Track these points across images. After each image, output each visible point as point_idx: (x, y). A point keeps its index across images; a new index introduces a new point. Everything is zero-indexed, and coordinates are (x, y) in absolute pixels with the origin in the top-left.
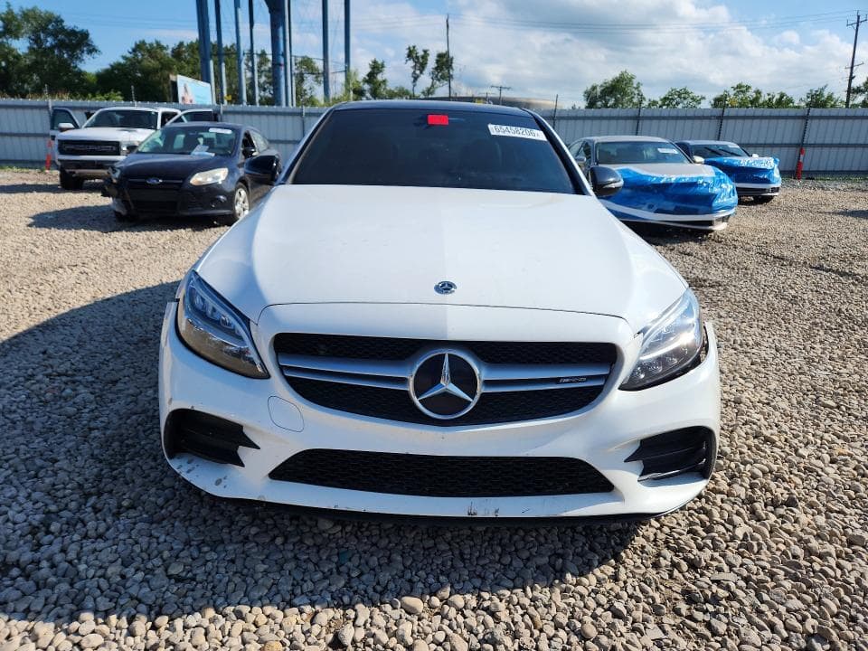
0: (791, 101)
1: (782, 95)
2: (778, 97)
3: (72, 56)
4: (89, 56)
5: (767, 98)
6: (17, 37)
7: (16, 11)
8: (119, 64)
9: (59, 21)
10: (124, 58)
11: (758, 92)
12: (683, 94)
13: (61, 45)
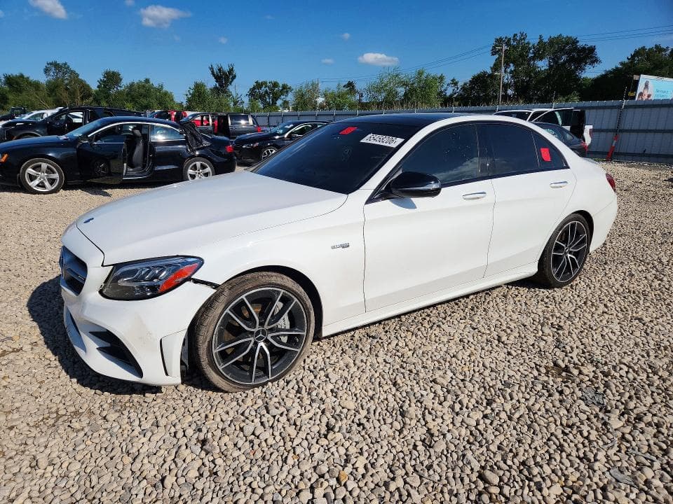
3: (576, 69)
4: (590, 66)
6: (541, 59)
7: (546, 40)
8: (617, 69)
9: (575, 42)
10: (622, 64)
13: (571, 60)
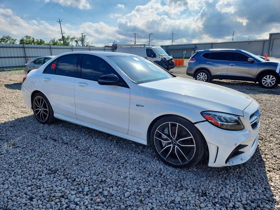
0: (43, 42)
1: (41, 40)
2: (40, 40)
5: (37, 41)
11: (33, 39)
12: (8, 38)
